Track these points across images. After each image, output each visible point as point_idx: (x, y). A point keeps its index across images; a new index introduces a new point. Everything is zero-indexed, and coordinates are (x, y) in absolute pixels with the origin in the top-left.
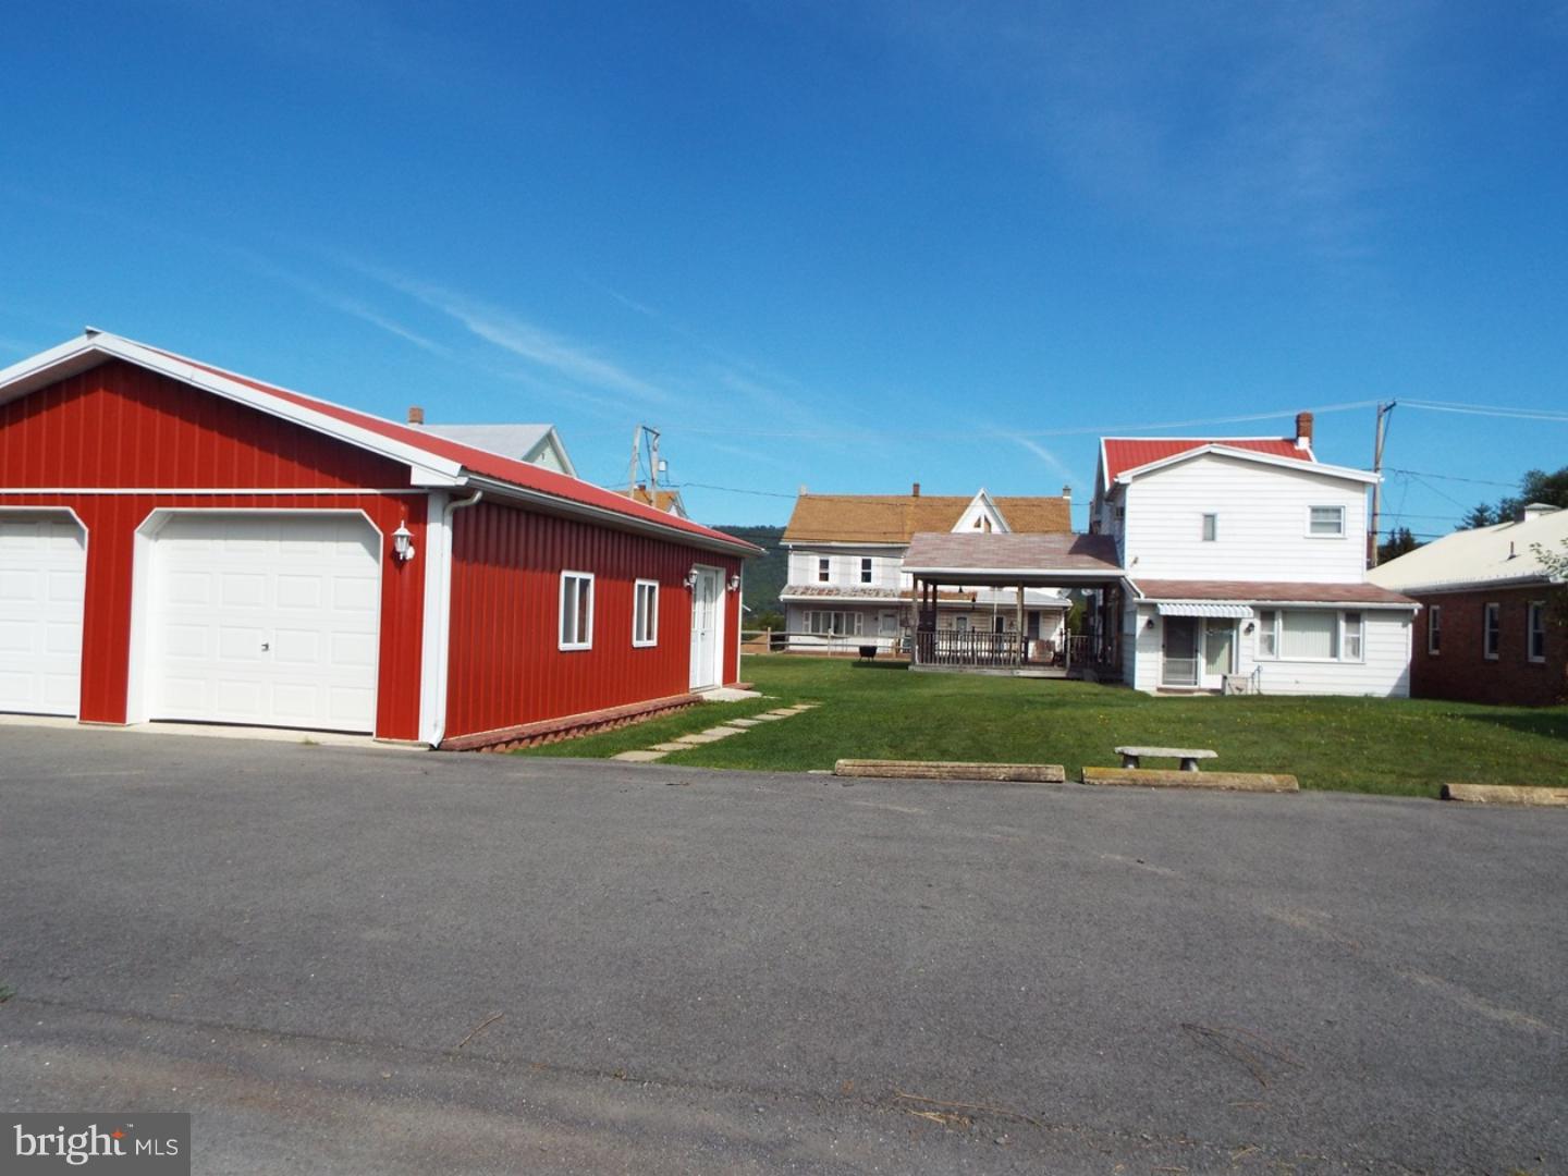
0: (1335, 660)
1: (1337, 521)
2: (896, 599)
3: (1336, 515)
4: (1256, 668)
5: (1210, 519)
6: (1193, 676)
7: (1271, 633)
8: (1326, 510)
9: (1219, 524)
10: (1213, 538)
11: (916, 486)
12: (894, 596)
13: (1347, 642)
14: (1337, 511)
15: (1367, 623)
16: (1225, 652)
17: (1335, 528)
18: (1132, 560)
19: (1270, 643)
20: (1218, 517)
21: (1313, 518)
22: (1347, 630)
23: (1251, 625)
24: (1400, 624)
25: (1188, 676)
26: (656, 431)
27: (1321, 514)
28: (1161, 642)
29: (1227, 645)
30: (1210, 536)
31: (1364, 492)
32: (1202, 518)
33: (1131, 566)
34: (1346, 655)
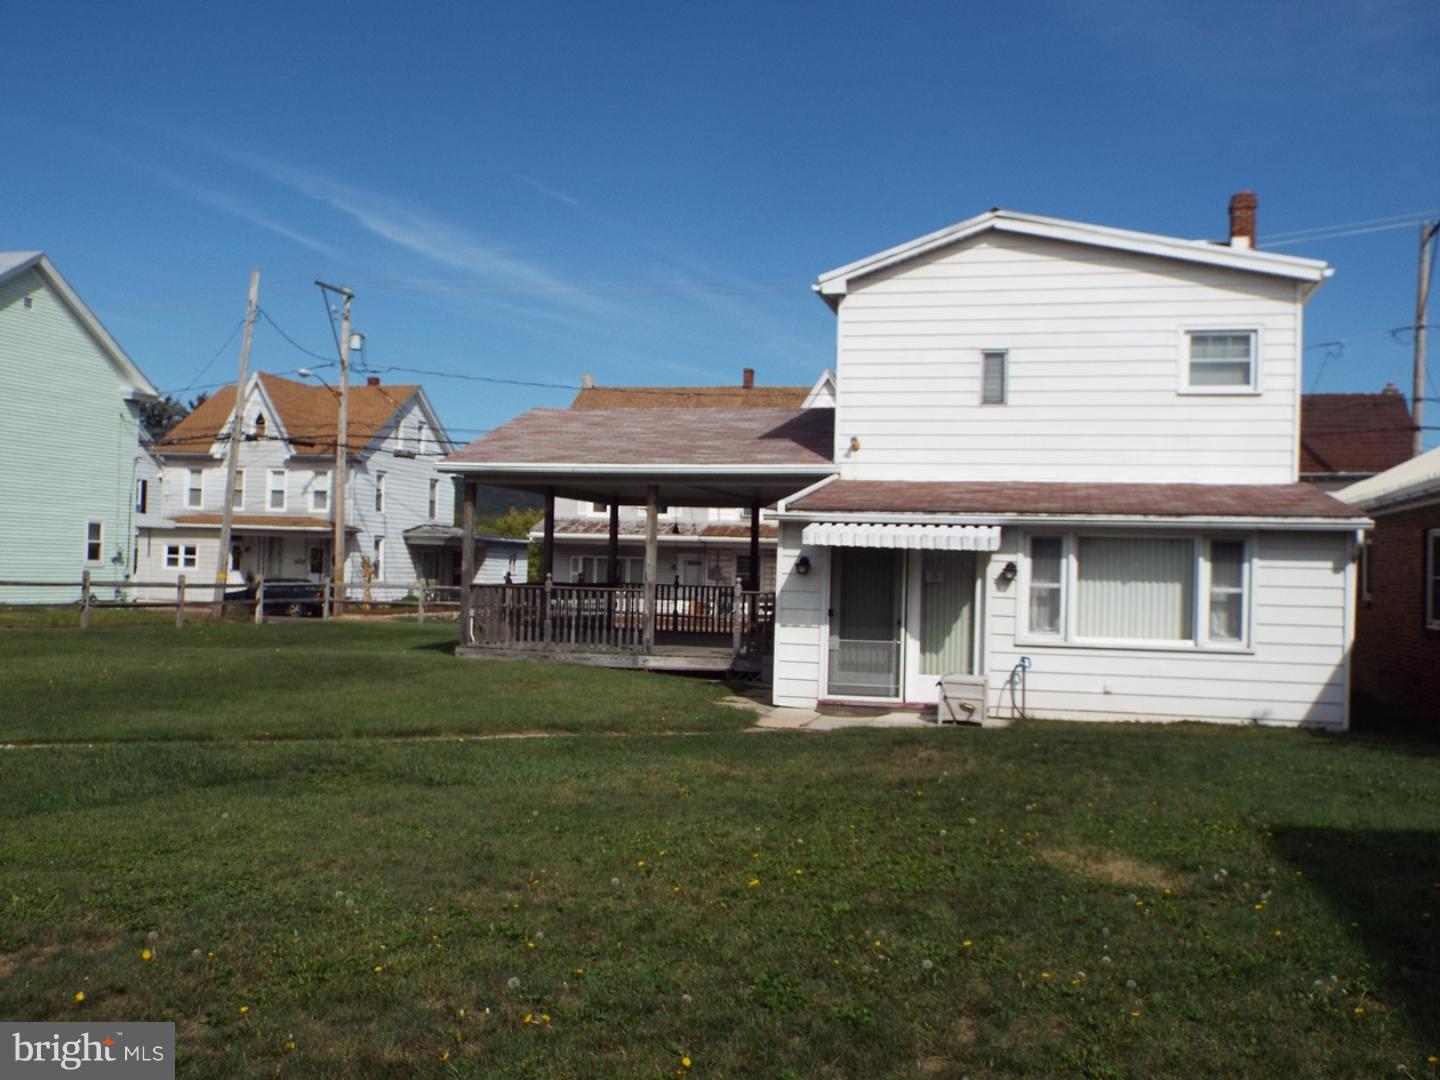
0: (1189, 644)
1: (1245, 360)
2: (695, 538)
3: (1239, 348)
4: (1018, 661)
5: (995, 360)
6: (892, 676)
7: (1054, 585)
8: (1220, 338)
9: (1011, 370)
10: (1000, 400)
11: (749, 374)
12: (694, 533)
13: (1214, 605)
14: (1242, 339)
15: (1256, 562)
16: (961, 626)
17: (1239, 375)
18: (848, 444)
19: (1048, 606)
20: (1011, 357)
21: (1193, 355)
22: (1216, 579)
23: (1011, 568)
24: (1329, 564)
25: (883, 677)
26: (347, 290)
27: (1210, 348)
28: (826, 606)
29: (966, 611)
30: (994, 395)
31: (1294, 300)
32: (979, 358)
33: (847, 456)
34: (1212, 634)
